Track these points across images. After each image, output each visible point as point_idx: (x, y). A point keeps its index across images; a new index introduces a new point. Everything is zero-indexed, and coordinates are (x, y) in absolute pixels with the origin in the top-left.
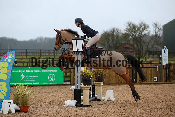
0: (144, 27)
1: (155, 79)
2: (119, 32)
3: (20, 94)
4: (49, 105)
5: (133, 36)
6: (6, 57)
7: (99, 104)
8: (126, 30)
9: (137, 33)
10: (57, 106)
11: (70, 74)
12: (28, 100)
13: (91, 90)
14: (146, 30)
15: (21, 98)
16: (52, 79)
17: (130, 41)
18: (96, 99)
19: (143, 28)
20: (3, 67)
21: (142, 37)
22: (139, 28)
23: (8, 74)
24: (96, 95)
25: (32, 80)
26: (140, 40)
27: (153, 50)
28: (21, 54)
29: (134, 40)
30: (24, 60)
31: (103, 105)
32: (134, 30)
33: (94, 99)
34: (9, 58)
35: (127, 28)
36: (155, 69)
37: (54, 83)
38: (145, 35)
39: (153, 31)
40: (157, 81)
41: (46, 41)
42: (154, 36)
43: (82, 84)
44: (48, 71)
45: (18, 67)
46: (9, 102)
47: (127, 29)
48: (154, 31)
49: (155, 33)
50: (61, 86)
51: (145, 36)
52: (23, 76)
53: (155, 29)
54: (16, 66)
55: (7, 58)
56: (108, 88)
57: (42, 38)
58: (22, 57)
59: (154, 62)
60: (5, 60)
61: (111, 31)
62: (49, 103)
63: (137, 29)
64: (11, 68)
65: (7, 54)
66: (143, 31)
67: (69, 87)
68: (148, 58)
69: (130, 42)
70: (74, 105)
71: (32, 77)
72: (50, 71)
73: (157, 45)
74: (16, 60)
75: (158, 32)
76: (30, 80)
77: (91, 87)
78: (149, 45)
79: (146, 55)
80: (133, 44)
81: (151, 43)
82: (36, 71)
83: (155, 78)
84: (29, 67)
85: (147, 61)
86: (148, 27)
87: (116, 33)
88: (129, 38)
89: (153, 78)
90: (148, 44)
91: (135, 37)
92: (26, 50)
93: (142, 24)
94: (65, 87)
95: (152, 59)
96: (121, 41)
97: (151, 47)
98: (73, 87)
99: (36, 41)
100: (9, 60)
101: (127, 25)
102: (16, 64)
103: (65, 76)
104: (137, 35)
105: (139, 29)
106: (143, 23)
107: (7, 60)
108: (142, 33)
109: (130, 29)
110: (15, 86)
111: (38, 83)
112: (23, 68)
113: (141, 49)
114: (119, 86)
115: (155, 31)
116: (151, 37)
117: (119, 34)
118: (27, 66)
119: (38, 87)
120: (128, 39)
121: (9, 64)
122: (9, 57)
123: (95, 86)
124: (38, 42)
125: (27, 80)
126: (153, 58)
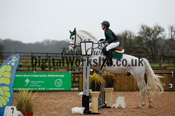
0: (159, 30)
1: (170, 86)
2: (132, 36)
3: (24, 99)
4: (54, 113)
5: (147, 39)
6: (10, 60)
7: (109, 112)
8: (140, 33)
10: (64, 113)
11: (79, 79)
12: (32, 106)
13: (100, 97)
14: (161, 34)
15: (25, 104)
16: (59, 84)
18: (105, 107)
19: (157, 32)
20: (6, 71)
21: (156, 41)
23: (11, 78)
24: (106, 102)
25: (37, 85)
26: (154, 44)
27: (168, 55)
28: (26, 58)
29: (148, 44)
30: (28, 64)
31: (113, 113)
32: (148, 33)
33: (103, 106)
34: (12, 62)
35: (141, 31)
36: (170, 75)
37: (61, 89)
38: (160, 38)
39: (169, 34)
40: (172, 87)
41: (54, 44)
42: (170, 40)
43: (91, 90)
44: (55, 76)
45: (23, 71)
46: (12, 109)
49: (171, 37)
50: (69, 93)
51: (160, 40)
52: (27, 81)
53: (171, 32)
54: (20, 70)
56: (119, 95)
57: (50, 40)
58: (27, 60)
59: (170, 68)
60: (9, 64)
61: (124, 34)
62: (55, 109)
63: (151, 32)
64: (15, 72)
66: (158, 35)
67: (77, 93)
68: (163, 63)
69: (143, 46)
70: (82, 113)
71: (37, 82)
72: (57, 76)
73: (173, 50)
74: (20, 63)
75: (174, 36)
76: (35, 85)
77: (100, 94)
78: (164, 50)
79: (161, 61)
80: (147, 48)
81: (166, 47)
82: (41, 76)
83: (169, 84)
84: (34, 72)
85: (162, 66)
86: (163, 30)
87: (128, 37)
88: (143, 42)
89: (168, 84)
90: (163, 48)
91: (149, 41)
92: (32, 53)
93: (157, 27)
94: (73, 93)
95: (167, 65)
96: (134, 45)
97: (166, 52)
98: (81, 93)
99: (42, 43)
101: (141, 28)
102: (20, 68)
103: (73, 82)
104: (151, 39)
105: (153, 32)
108: (157, 37)
110: (19, 91)
111: (44, 89)
112: (27, 72)
113: (155, 53)
114: (131, 92)
115: (170, 35)
116: (166, 41)
117: (132, 37)
118: (33, 70)
119: (43, 93)
120: (141, 42)
121: (13, 68)
122: (13, 60)
123: (104, 92)
124: (45, 44)
125: (33, 85)
126: (168, 63)
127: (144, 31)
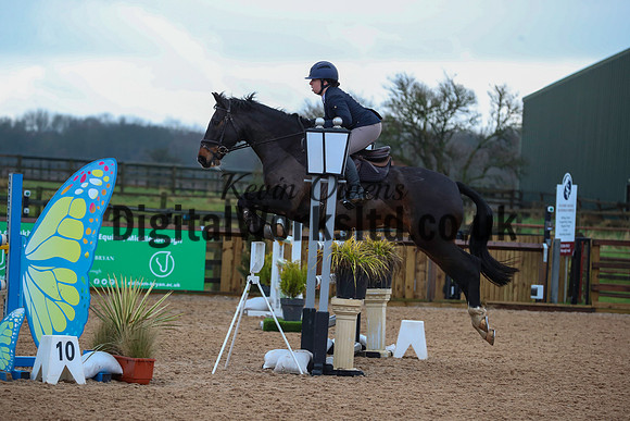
0: (458, 98)
1: (535, 292)
5: (413, 127)
6: (83, 180)
8: (390, 106)
9: (431, 120)
14: (463, 111)
16: (163, 269)
17: (402, 146)
19: (451, 103)
20: (68, 216)
21: (446, 136)
22: (436, 100)
23: (85, 241)
26: (438, 147)
29: (417, 143)
32: (418, 106)
34: (91, 186)
35: (395, 97)
37: (168, 285)
38: (458, 127)
39: (489, 115)
40: (542, 297)
42: (493, 135)
47: (393, 100)
48: (492, 115)
49: (495, 124)
50: (196, 299)
51: (457, 131)
53: (497, 107)
55: (84, 185)
60: (78, 192)
63: (429, 104)
64: (98, 220)
65: (86, 169)
66: (452, 114)
69: (401, 150)
73: (501, 168)
75: (506, 119)
78: (471, 167)
80: (412, 159)
81: (479, 158)
82: (106, 238)
83: (534, 286)
86: (471, 99)
88: (399, 135)
90: (469, 161)
91: (422, 132)
93: (452, 88)
97: (478, 175)
100: (93, 194)
101: (395, 86)
104: (429, 126)
105: (436, 104)
106: (456, 84)
107: (86, 190)
108: (449, 122)
109: (405, 102)
115: (495, 115)
116: (480, 136)
120: (396, 138)
121: (91, 205)
122: (91, 180)
127: (404, 98)
